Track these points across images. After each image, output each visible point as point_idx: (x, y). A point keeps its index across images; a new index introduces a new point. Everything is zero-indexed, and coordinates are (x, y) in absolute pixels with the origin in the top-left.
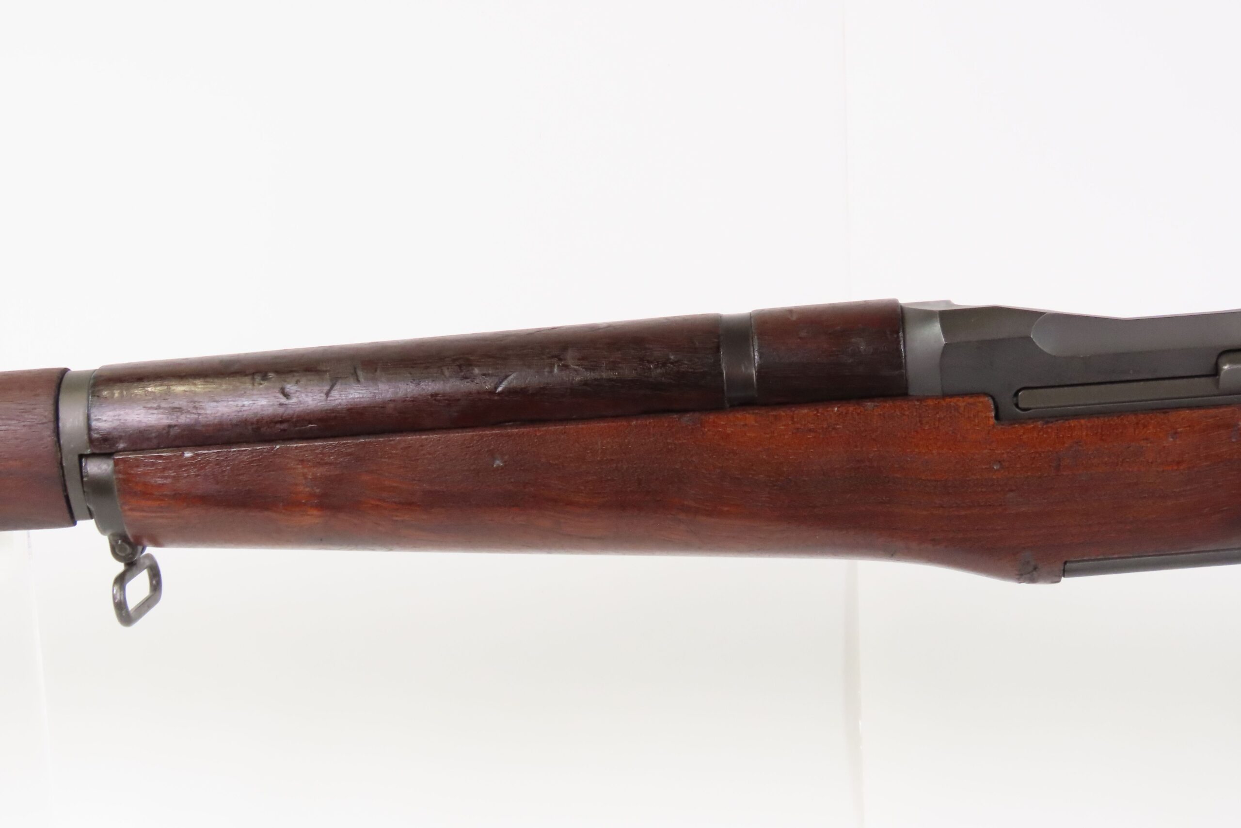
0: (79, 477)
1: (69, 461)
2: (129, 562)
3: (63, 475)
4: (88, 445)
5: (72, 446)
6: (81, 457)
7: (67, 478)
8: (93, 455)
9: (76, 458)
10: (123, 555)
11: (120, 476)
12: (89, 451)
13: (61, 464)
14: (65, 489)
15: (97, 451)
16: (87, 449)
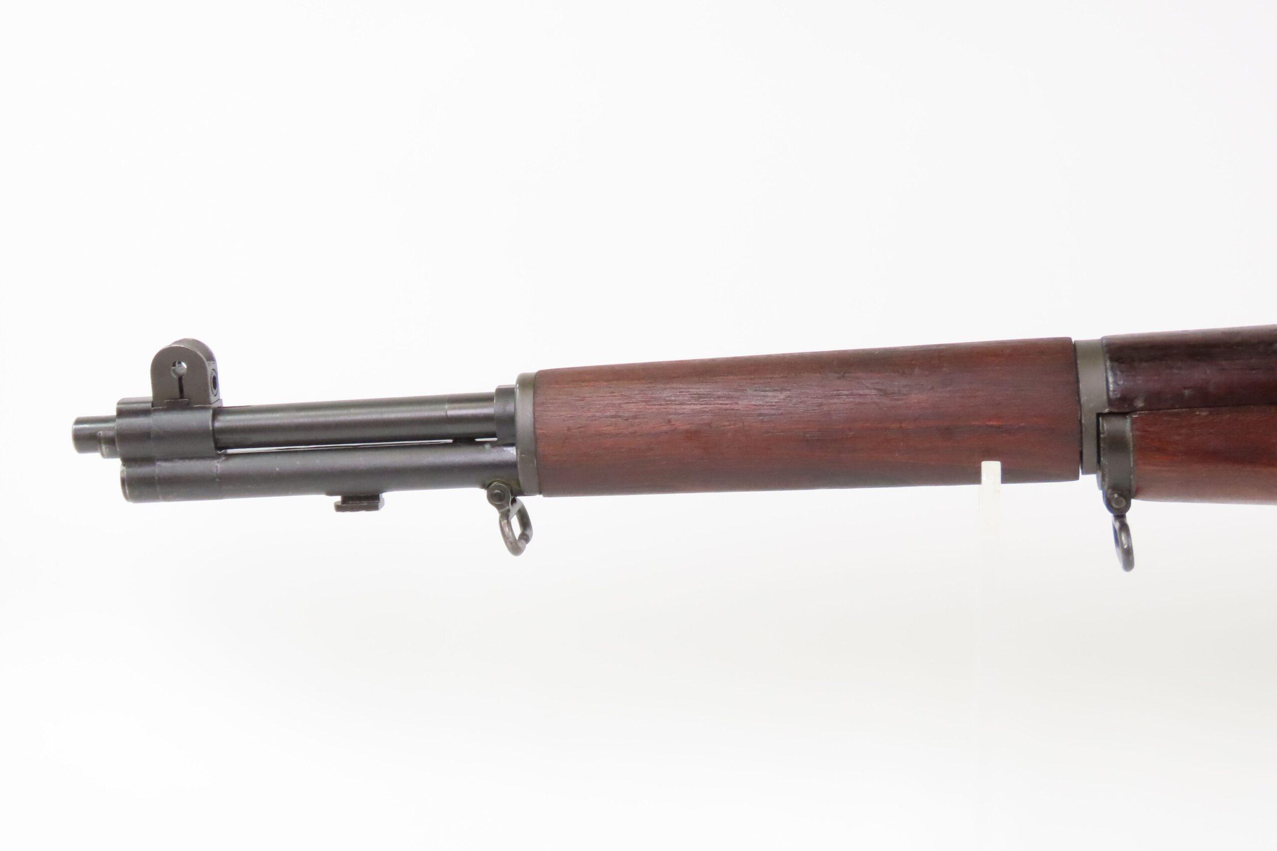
0: (1095, 434)
1: (1088, 420)
2: (1120, 514)
3: (1081, 432)
4: (1106, 404)
5: (1092, 405)
6: (1099, 415)
7: (1084, 435)
8: (1110, 414)
9: (1095, 416)
10: (1116, 507)
11: (1138, 433)
12: (1107, 410)
13: (1080, 421)
14: (1081, 445)
15: (1115, 410)
16: (1106, 408)
